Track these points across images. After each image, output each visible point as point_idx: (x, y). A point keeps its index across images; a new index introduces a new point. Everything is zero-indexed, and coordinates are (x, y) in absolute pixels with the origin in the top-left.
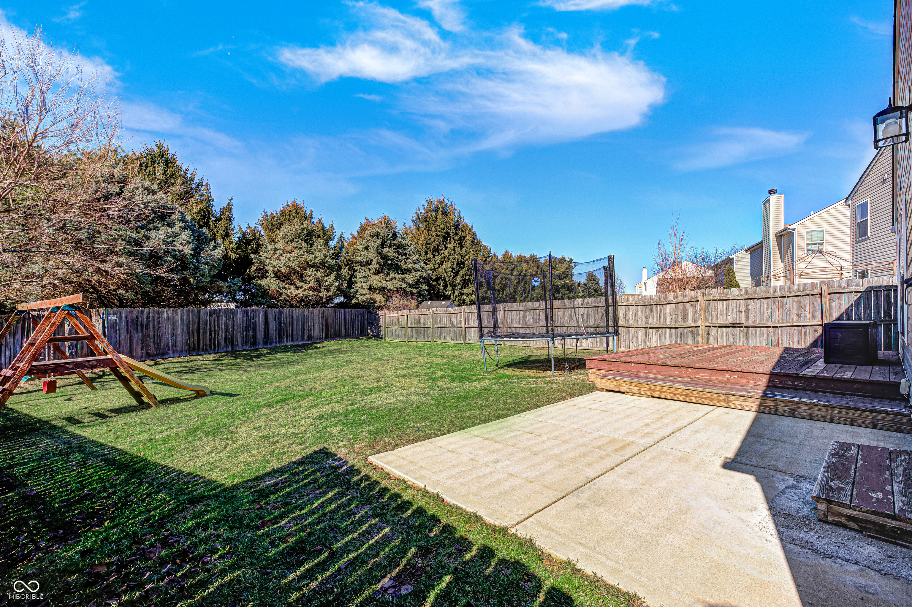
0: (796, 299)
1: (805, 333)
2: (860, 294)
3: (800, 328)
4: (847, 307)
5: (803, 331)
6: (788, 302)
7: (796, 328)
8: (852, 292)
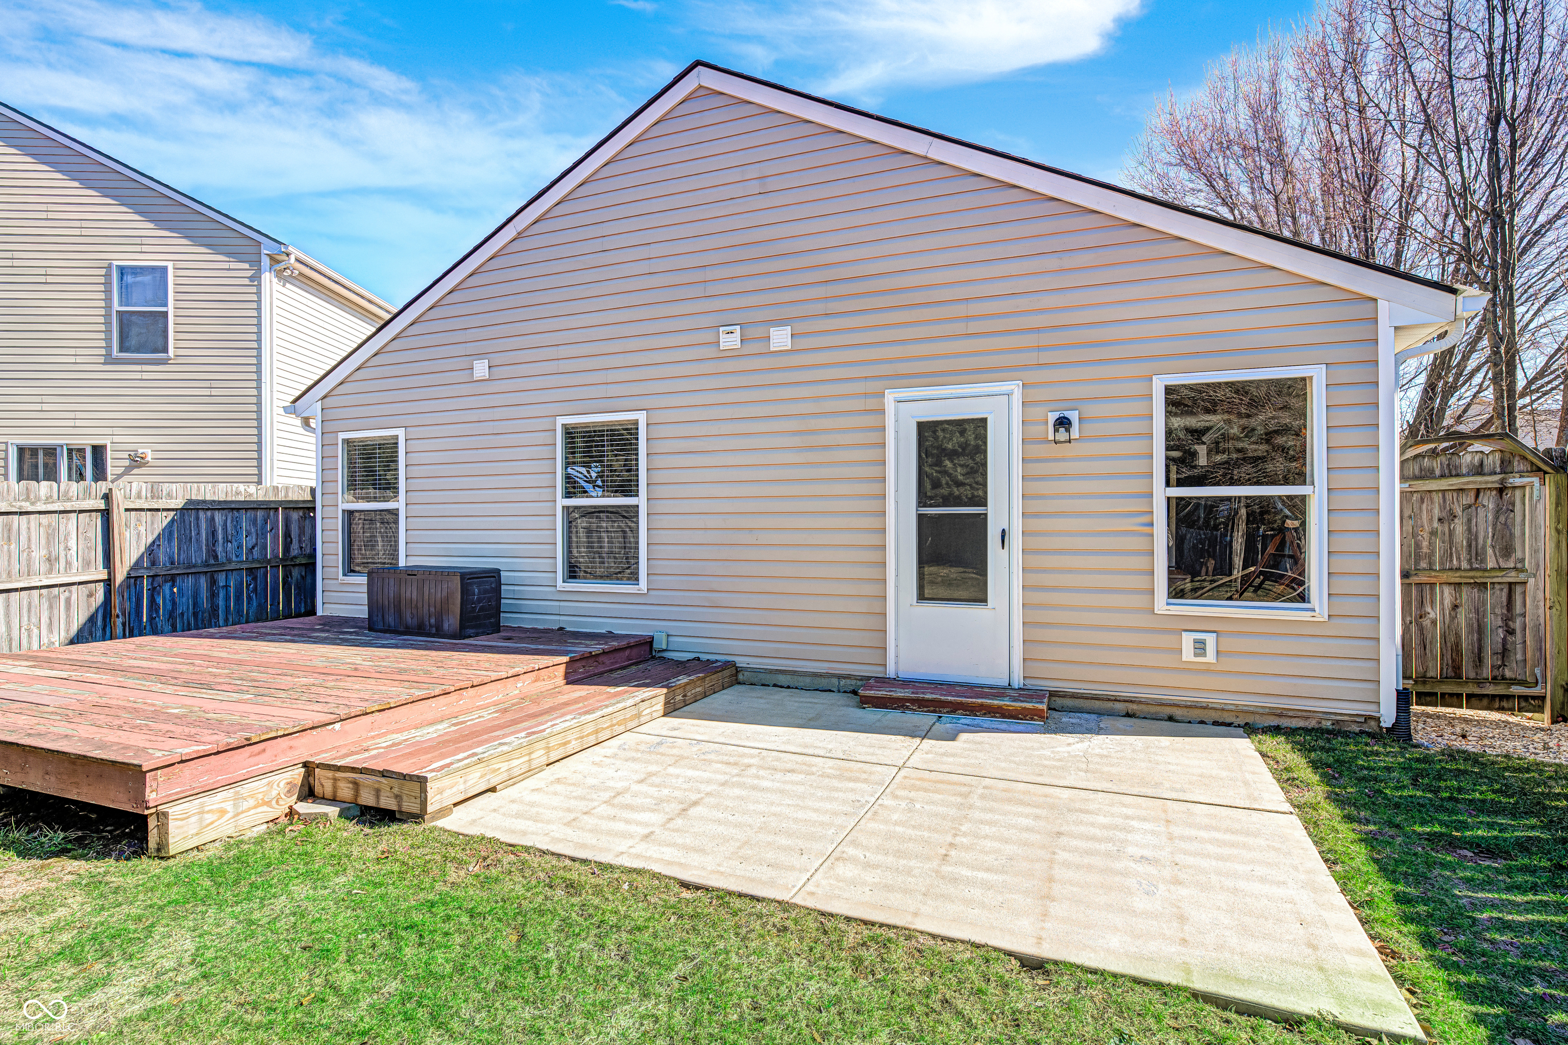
0: (44, 519)
1: (68, 601)
2: (172, 513)
3: (55, 591)
4: (150, 540)
5: (62, 598)
6: (24, 527)
7: (44, 591)
8: (158, 510)
